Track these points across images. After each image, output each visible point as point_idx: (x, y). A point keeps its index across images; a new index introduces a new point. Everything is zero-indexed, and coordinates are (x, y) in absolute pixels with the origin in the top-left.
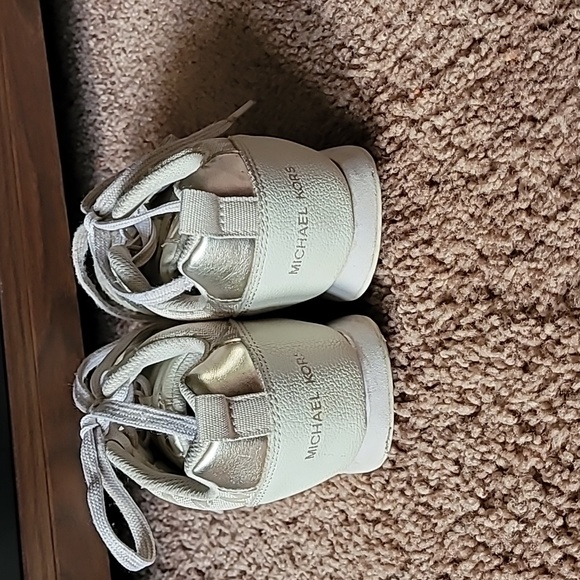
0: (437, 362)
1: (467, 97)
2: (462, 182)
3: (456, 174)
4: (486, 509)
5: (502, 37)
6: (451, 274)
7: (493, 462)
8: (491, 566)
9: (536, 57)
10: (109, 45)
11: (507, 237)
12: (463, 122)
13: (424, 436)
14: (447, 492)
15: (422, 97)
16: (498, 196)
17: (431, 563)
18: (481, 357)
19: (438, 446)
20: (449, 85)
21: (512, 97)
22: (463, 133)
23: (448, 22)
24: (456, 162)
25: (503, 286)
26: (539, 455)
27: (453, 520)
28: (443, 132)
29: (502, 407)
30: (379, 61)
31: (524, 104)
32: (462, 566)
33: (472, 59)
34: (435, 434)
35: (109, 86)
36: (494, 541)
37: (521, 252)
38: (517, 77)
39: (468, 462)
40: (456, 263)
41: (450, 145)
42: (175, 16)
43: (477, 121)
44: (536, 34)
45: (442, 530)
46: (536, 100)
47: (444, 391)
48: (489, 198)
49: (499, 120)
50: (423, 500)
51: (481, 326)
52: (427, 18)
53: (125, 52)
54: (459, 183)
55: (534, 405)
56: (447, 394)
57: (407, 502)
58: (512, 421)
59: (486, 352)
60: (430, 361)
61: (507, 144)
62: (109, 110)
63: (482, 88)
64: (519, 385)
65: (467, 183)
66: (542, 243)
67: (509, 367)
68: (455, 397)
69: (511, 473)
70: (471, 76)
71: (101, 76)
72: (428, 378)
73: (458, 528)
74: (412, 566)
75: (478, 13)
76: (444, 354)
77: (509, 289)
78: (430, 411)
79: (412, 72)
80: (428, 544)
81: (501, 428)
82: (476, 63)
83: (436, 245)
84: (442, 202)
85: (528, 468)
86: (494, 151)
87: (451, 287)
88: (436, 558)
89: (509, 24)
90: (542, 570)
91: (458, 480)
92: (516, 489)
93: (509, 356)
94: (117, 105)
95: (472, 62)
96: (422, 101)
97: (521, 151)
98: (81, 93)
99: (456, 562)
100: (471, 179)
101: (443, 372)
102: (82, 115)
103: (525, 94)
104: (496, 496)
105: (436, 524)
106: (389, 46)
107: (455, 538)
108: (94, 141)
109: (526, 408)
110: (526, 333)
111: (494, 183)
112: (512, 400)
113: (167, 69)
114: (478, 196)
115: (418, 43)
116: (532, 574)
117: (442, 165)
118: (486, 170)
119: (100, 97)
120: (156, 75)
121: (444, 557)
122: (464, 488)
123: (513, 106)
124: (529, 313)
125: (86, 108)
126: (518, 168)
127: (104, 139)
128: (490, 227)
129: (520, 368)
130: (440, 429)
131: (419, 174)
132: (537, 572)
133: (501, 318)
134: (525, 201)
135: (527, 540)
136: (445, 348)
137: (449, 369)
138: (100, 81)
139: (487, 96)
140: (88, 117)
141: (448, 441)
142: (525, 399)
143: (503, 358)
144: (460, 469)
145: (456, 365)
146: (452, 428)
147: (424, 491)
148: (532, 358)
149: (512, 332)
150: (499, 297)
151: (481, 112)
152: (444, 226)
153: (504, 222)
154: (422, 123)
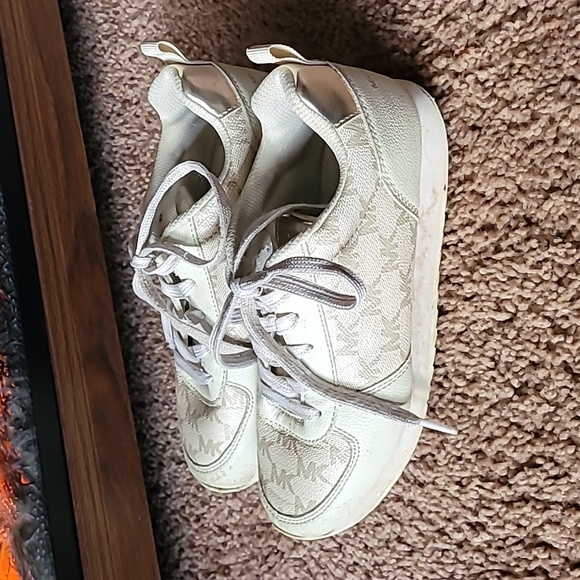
0: (476, 276)
1: (511, 56)
2: (504, 128)
3: (499, 121)
4: (519, 396)
5: (546, 8)
6: (492, 205)
7: (526, 358)
8: (523, 441)
11: (546, 175)
12: (506, 77)
13: (462, 338)
14: (484, 384)
15: (468, 53)
16: (539, 141)
17: (467, 441)
18: (518, 273)
19: (475, 346)
20: (493, 45)
21: (555, 59)
22: (507, 86)
24: (500, 111)
25: (541, 215)
26: (569, 352)
27: (488, 406)
28: (487, 85)
29: (538, 313)
30: (424, 18)
31: (566, 65)
32: (496, 443)
33: (517, 24)
34: (472, 336)
35: (112, 15)
36: (527, 421)
37: (559, 188)
38: (560, 42)
39: (503, 359)
40: (496, 195)
41: (493, 96)
43: (521, 78)
45: (477, 415)
46: (577, 64)
47: (483, 301)
48: (529, 142)
49: (541, 78)
50: (459, 390)
51: (519, 248)
54: (501, 128)
55: (566, 312)
56: (485, 304)
57: (444, 392)
58: (547, 324)
59: (524, 269)
60: (468, 277)
61: (549, 99)
62: (111, 38)
63: (526, 49)
64: (554, 296)
65: (509, 127)
66: (579, 181)
67: (543, 281)
68: (492, 305)
69: (543, 367)
70: (516, 39)
71: (101, 5)
72: (469, 289)
73: (493, 412)
74: (449, 445)
76: (483, 271)
77: (546, 218)
78: (467, 318)
79: (457, 31)
80: (464, 426)
81: (535, 331)
82: (521, 28)
83: (477, 182)
84: (485, 143)
85: (560, 362)
86: (535, 105)
87: (492, 216)
88: (471, 437)
90: (569, 442)
91: (494, 374)
92: (548, 378)
93: (546, 273)
94: (122, 35)
95: (518, 27)
96: (467, 57)
97: (563, 105)
98: (74, 18)
99: (490, 440)
100: (512, 125)
101: (482, 286)
102: (77, 40)
103: (567, 58)
104: (529, 385)
105: (471, 410)
106: (435, 7)
107: (490, 420)
108: (93, 67)
109: (558, 315)
110: (562, 254)
111: (535, 130)
112: (547, 308)
113: (182, 5)
114: (520, 140)
115: (463, 6)
116: (562, 445)
117: (484, 113)
118: (527, 119)
119: (100, 25)
120: (169, 9)
121: (478, 436)
122: (500, 380)
123: (556, 68)
124: (564, 238)
125: (82, 34)
126: (558, 119)
127: (105, 65)
128: (530, 167)
129: (555, 282)
130: (478, 332)
131: (462, 119)
132: (566, 443)
133: (539, 242)
134: (564, 146)
135: (557, 419)
136: (485, 266)
137: (487, 283)
138: (99, 9)
139: (531, 57)
140: (84, 43)
141: (485, 342)
142: (559, 307)
143: (541, 274)
144: (496, 365)
145: (495, 279)
146: (489, 331)
147: (461, 383)
148: (567, 274)
149: (549, 253)
150: (537, 224)
151: (524, 70)
152: (485, 164)
153: (543, 163)
154: (466, 76)
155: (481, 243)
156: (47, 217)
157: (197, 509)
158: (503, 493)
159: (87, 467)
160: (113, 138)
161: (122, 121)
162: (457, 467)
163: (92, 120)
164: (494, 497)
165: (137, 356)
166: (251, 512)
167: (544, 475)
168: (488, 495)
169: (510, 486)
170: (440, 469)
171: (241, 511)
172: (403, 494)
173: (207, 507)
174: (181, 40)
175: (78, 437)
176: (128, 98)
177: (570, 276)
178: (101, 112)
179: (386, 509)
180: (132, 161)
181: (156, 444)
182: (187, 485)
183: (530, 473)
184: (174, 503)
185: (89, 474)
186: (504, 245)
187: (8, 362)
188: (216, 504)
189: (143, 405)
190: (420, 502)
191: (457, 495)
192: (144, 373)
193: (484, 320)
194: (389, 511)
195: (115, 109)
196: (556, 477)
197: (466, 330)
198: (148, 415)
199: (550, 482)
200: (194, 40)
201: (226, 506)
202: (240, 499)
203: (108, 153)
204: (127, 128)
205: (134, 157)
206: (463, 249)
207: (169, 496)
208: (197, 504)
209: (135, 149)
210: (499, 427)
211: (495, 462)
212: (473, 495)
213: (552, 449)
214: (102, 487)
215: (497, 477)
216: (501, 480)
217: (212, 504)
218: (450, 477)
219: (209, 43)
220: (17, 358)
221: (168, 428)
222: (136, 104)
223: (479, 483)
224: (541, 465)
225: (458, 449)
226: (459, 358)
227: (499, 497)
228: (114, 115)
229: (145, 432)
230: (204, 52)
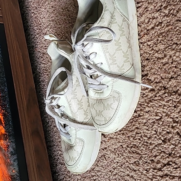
0: (149, 105)
1: (157, 37)
2: (156, 59)
3: (155, 57)
4: (164, 142)
5: (167, 22)
6: (153, 83)
7: (165, 131)
8: (166, 157)
9: (178, 28)
10: (39, 15)
11: (169, 73)
12: (156, 43)
13: (146, 125)
14: (153, 139)
15: (145, 36)
16: (167, 63)
17: (148, 157)
18: (162, 104)
19: (150, 127)
20: (152, 34)
21: (171, 38)
22: (157, 46)
23: (152, 17)
24: (155, 54)
25: (168, 86)
26: (179, 128)
27: (154, 146)
28: (151, 46)
29: (169, 116)
31: (174, 40)
32: (157, 157)
33: (159, 27)
34: (149, 124)
35: (39, 27)
36: (166, 150)
37: (173, 77)
38: (172, 33)
39: (159, 131)
40: (155, 80)
41: (153, 49)
42: (63, 9)
43: (161, 44)
44: (178, 22)
45: (151, 148)
46: (177, 39)
47: (152, 113)
48: (164, 64)
49: (167, 44)
50: (146, 141)
51: (162, 96)
52: (146, 16)
53: (45, 18)
54: (155, 59)
55: (177, 116)
56: (152, 114)
57: (141, 142)
58: (171, 120)
59: (164, 103)
60: (147, 105)
61: (170, 50)
62: (39, 34)
63: (162, 35)
64: (173, 111)
65: (158, 59)
66: (179, 75)
67: (170, 106)
68: (155, 114)
69: (171, 133)
70: (159, 32)
71: (36, 24)
72: (147, 109)
73: (156, 148)
74: (143, 158)
75: (161, 16)
76: (151, 103)
77: (170, 87)
78: (147, 118)
80: (147, 152)
81: (168, 122)
82: (160, 28)
83: (149, 76)
84: (151, 64)
85: (176, 132)
86: (165, 52)
87: (154, 86)
88: (150, 156)
89: (170, 19)
90: (180, 157)
91: (156, 135)
92: (172, 137)
93: (170, 104)
94: (42, 33)
95: (159, 28)
96: (144, 38)
97: (174, 52)
98: (28, 29)
99: (156, 156)
100: (158, 58)
101: (151, 108)
103: (174, 37)
104: (167, 139)
105: (149, 147)
107: (155, 150)
108: (34, 43)
109: (175, 117)
110: (175, 98)
111: (166, 60)
112: (171, 115)
113: (60, 24)
114: (161, 63)
115: (142, 22)
116: (177, 158)
117: (150, 55)
118: (163, 56)
119: (36, 30)
120: (56, 25)
121: (152, 155)
122: (158, 137)
123: (171, 40)
124: (176, 93)
125: (31, 33)
126: (172, 56)
127: (37, 43)
128: (164, 71)
129: (173, 107)
130: (150, 123)
131: (143, 56)
132: (179, 157)
133: (168, 94)
134: (175, 64)
135: (176, 150)
136: (152, 102)
137: (153, 107)
138: (36, 26)
139: (163, 37)
140: (31, 36)
141: (153, 126)
142: (175, 114)
143: (169, 104)
144: (156, 133)
145: (155, 106)
146: (154, 122)
147: (146, 139)
148: (177, 104)
149: (171, 98)
150: (167, 89)
151: (162, 41)
152: (151, 70)
153: (168, 70)
154: (144, 43)
155: (150, 95)
156: (20, 89)
157: (68, 179)
158: (160, 173)
159: (33, 167)
160: (40, 65)
161: (43, 59)
162: (146, 165)
163: (34, 59)
164: (157, 175)
165: (49, 131)
166: (84, 180)
167: (172, 168)
168: (155, 174)
169: (162, 171)
170: (140, 166)
171: (81, 179)
172: (130, 174)
173: (70, 178)
174: (59, 34)
175: (30, 157)
176: (44, 52)
177: (178, 105)
178: (36, 57)
179: (124, 178)
180: (46, 72)
181: (55, 159)
182: (65, 171)
183: (168, 167)
184: (61, 177)
185: (33, 169)
186: (157, 95)
187: (8, 134)
188: (73, 177)
189: (51, 146)
190: (135, 176)
191: (146, 174)
192: (51, 137)
193: (152, 119)
194: (125, 179)
195: (41, 56)
196: (176, 168)
197: (147, 122)
198: (52, 150)
199: (174, 170)
200: (63, 34)
201: (76, 178)
202: (80, 176)
203: (39, 69)
204: (44, 62)
205: (47, 70)
206: (145, 97)
207: (59, 175)
208: (68, 177)
209: (47, 68)
210: (158, 152)
211: (157, 163)
212: (151, 174)
213: (174, 159)
214: (38, 173)
215: (158, 168)
216: (159, 169)
217: (72, 177)
218: (144, 168)
219: (68, 35)
220: (11, 133)
221: (58, 153)
222: (47, 54)
223: (153, 170)
224: (171, 164)
225: (146, 159)
226: (145, 131)
227: (159, 175)
228: (40, 57)
229: (51, 155)
230: (66, 38)
